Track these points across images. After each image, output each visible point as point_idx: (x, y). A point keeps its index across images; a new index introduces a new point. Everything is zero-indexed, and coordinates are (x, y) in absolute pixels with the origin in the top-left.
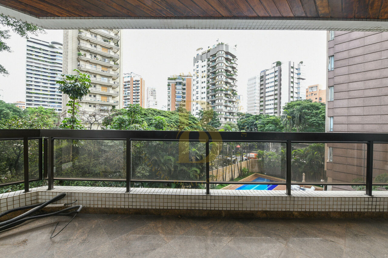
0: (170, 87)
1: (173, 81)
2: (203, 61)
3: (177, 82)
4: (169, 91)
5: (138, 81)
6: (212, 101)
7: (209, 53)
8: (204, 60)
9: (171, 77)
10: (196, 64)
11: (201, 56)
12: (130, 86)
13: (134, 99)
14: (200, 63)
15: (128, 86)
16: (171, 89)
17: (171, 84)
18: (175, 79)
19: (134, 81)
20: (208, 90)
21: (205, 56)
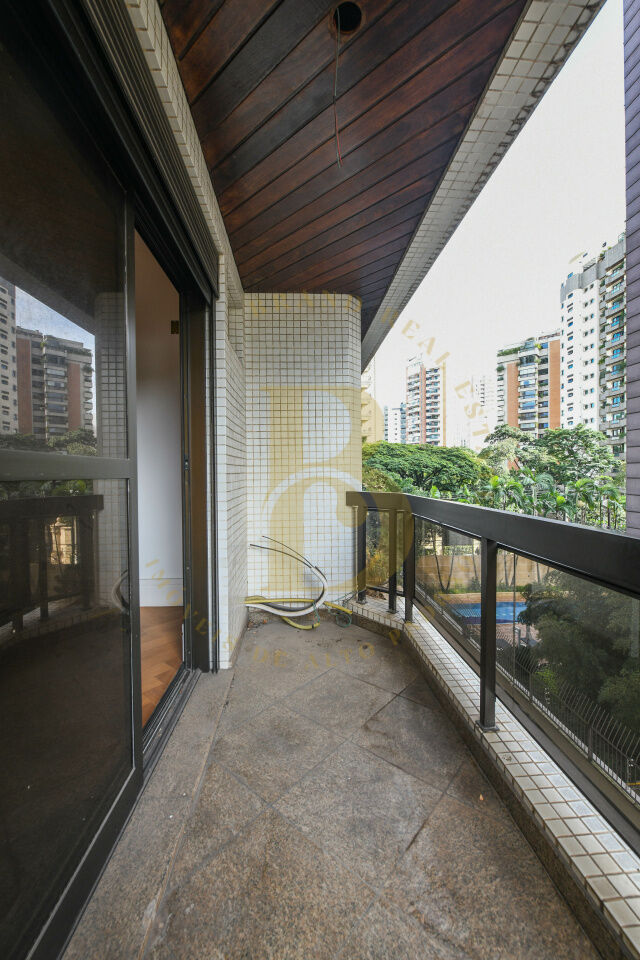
0: (505, 374)
1: (513, 357)
2: (586, 290)
3: (521, 359)
4: (501, 383)
5: (436, 370)
6: (614, 397)
7: (602, 263)
8: (589, 286)
9: (505, 349)
10: (567, 302)
11: (581, 277)
12: (418, 384)
13: (428, 411)
14: (579, 295)
15: (416, 385)
16: (505, 377)
17: (505, 365)
18: (515, 351)
19: (427, 372)
20: (603, 367)
21: (592, 272)
